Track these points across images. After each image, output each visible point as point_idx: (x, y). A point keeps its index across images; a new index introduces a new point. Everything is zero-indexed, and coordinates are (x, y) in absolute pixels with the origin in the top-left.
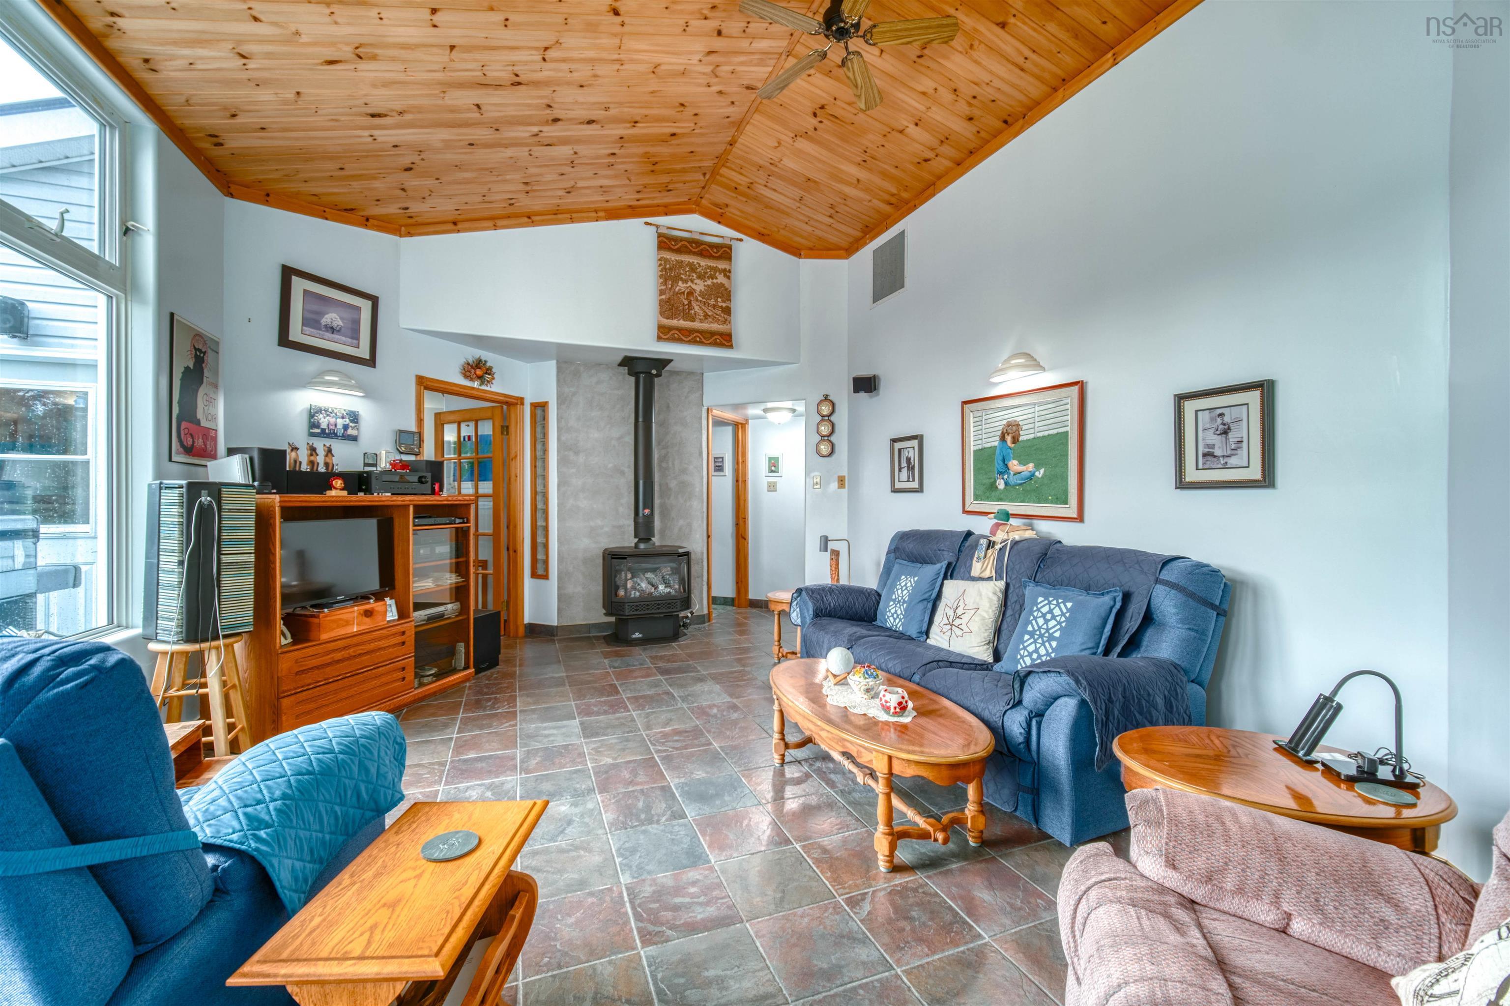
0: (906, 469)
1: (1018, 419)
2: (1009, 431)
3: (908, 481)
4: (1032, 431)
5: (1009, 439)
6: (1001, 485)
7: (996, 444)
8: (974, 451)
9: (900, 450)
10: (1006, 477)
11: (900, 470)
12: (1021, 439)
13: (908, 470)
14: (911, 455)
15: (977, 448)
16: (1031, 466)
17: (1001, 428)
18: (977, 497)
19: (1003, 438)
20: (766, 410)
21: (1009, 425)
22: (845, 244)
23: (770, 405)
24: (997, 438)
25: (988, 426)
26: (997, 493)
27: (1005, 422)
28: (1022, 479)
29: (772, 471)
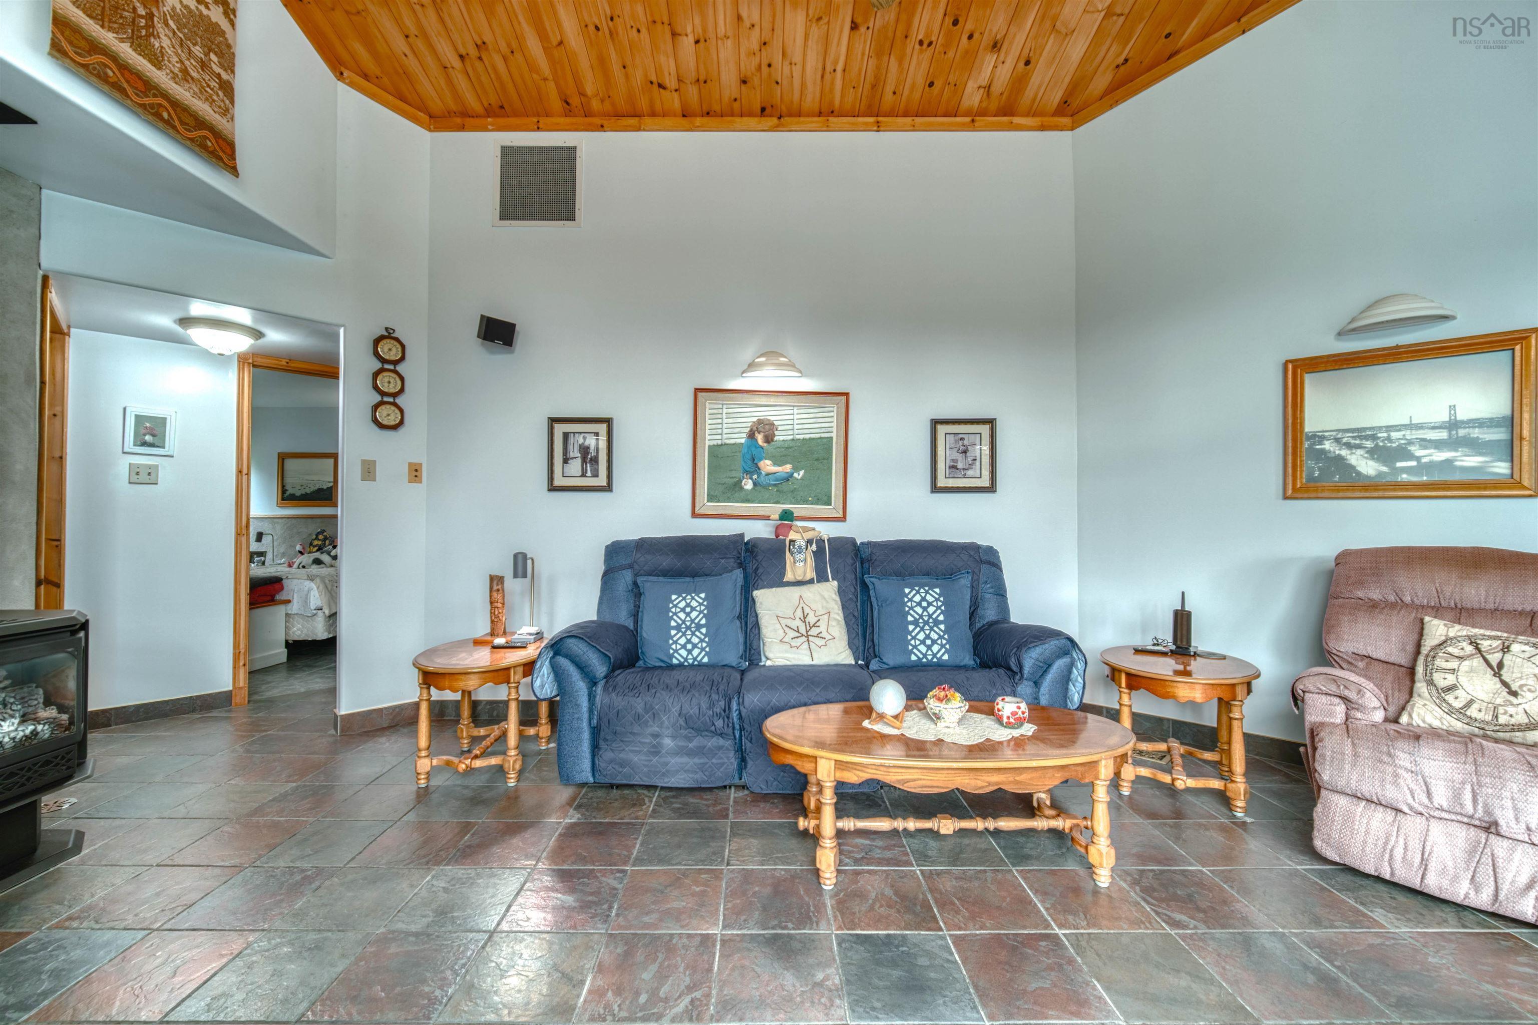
0: (579, 461)
1: (772, 418)
2: (760, 429)
3: (583, 475)
4: (791, 432)
5: (760, 438)
6: (748, 485)
7: (743, 441)
8: (709, 446)
9: (566, 436)
10: (755, 477)
11: (566, 461)
12: (776, 438)
13: (584, 461)
14: (591, 441)
15: (712, 443)
16: (788, 468)
17: (749, 425)
18: (711, 498)
19: (751, 435)
20: (186, 321)
21: (760, 422)
22: (436, 105)
23: (198, 308)
24: (744, 435)
25: (731, 421)
26: (742, 494)
27: (755, 419)
28: (777, 480)
29: (144, 444)
